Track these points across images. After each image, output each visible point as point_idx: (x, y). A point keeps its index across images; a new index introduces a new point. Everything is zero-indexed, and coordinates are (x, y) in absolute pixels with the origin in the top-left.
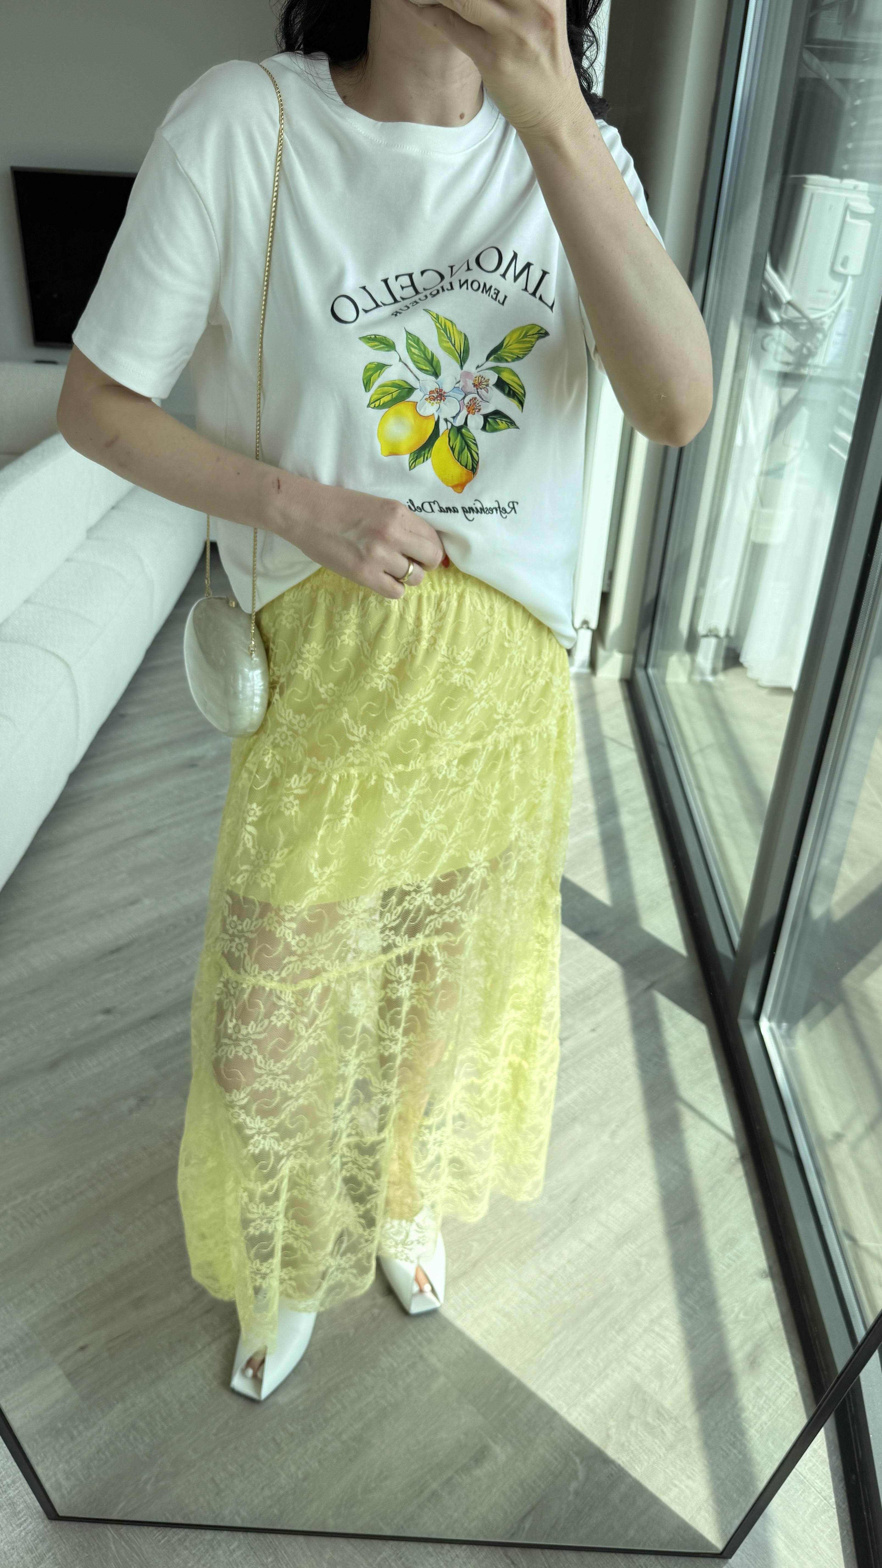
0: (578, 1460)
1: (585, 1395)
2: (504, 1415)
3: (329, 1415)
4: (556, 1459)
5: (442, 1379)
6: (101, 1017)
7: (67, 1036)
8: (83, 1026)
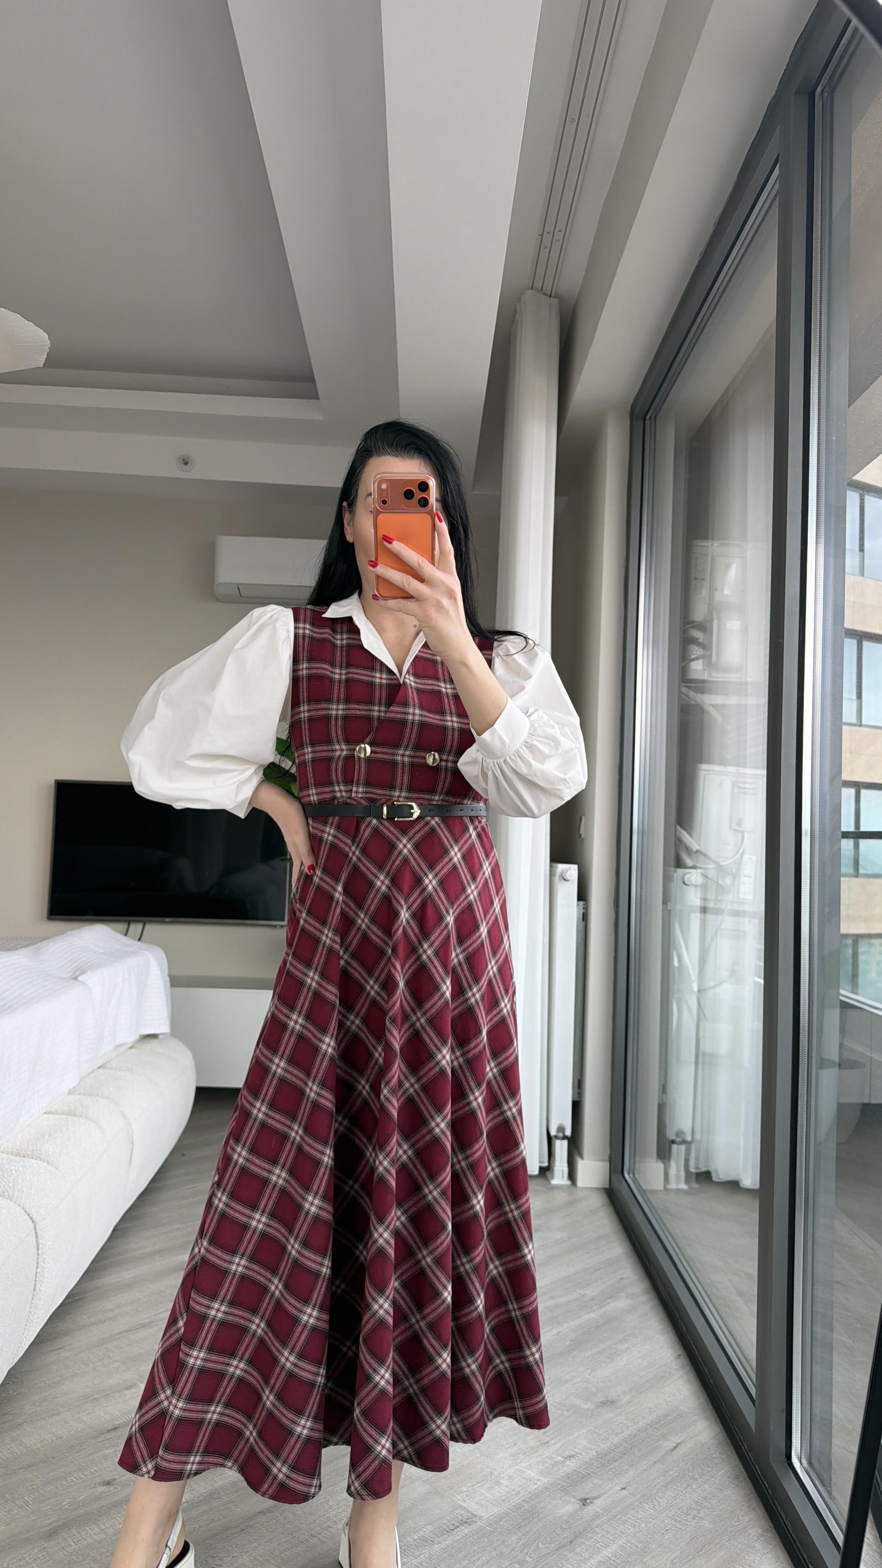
6: (100, 1489)
7: (66, 1507)
8: (82, 1497)
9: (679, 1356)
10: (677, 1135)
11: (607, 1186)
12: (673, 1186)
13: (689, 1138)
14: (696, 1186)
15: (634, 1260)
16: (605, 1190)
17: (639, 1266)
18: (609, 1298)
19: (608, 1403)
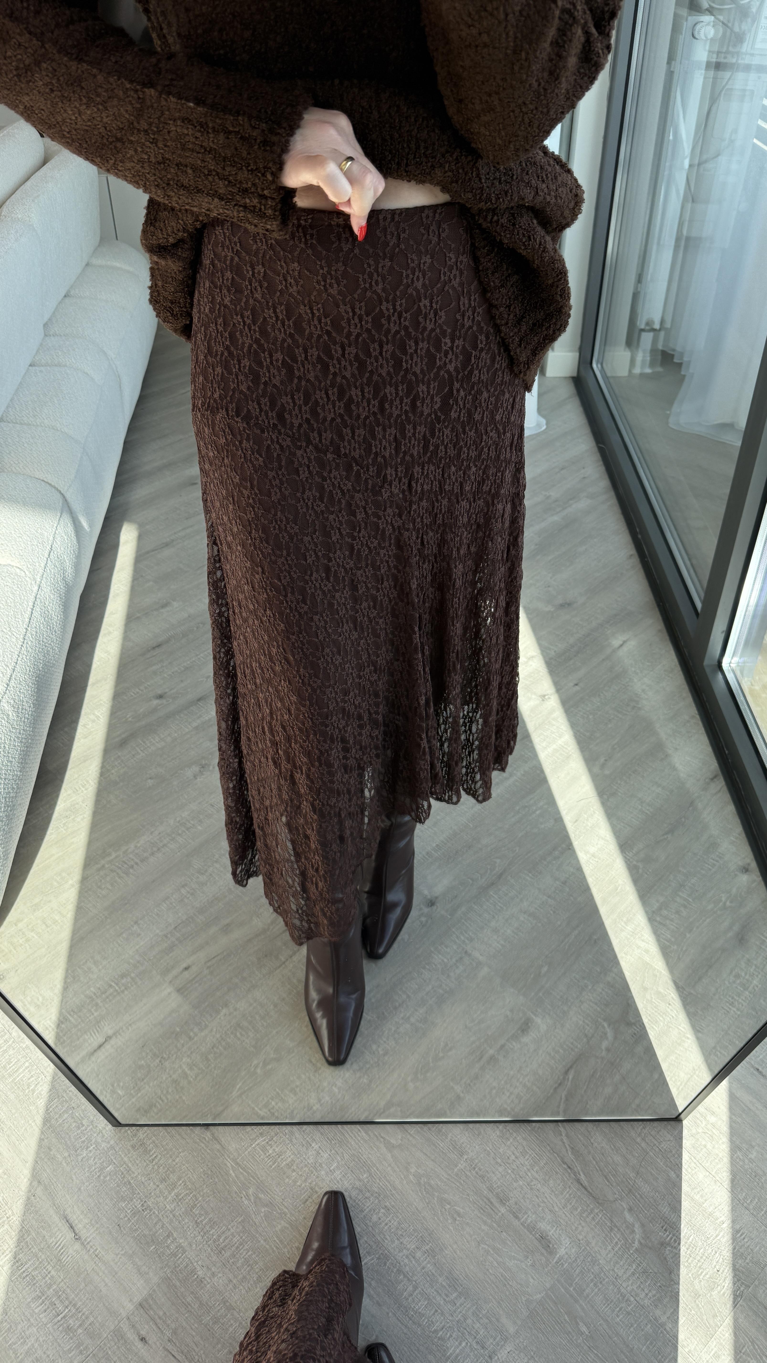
2: (541, 994)
3: (397, 1004)
4: (588, 1025)
5: (486, 970)
6: (156, 702)
7: (130, 719)
8: (141, 710)
9: (631, 555)
10: (647, 324)
11: (575, 374)
12: (637, 370)
13: (657, 326)
14: (659, 369)
15: (597, 456)
16: (573, 378)
17: (601, 463)
18: (571, 499)
19: (567, 605)
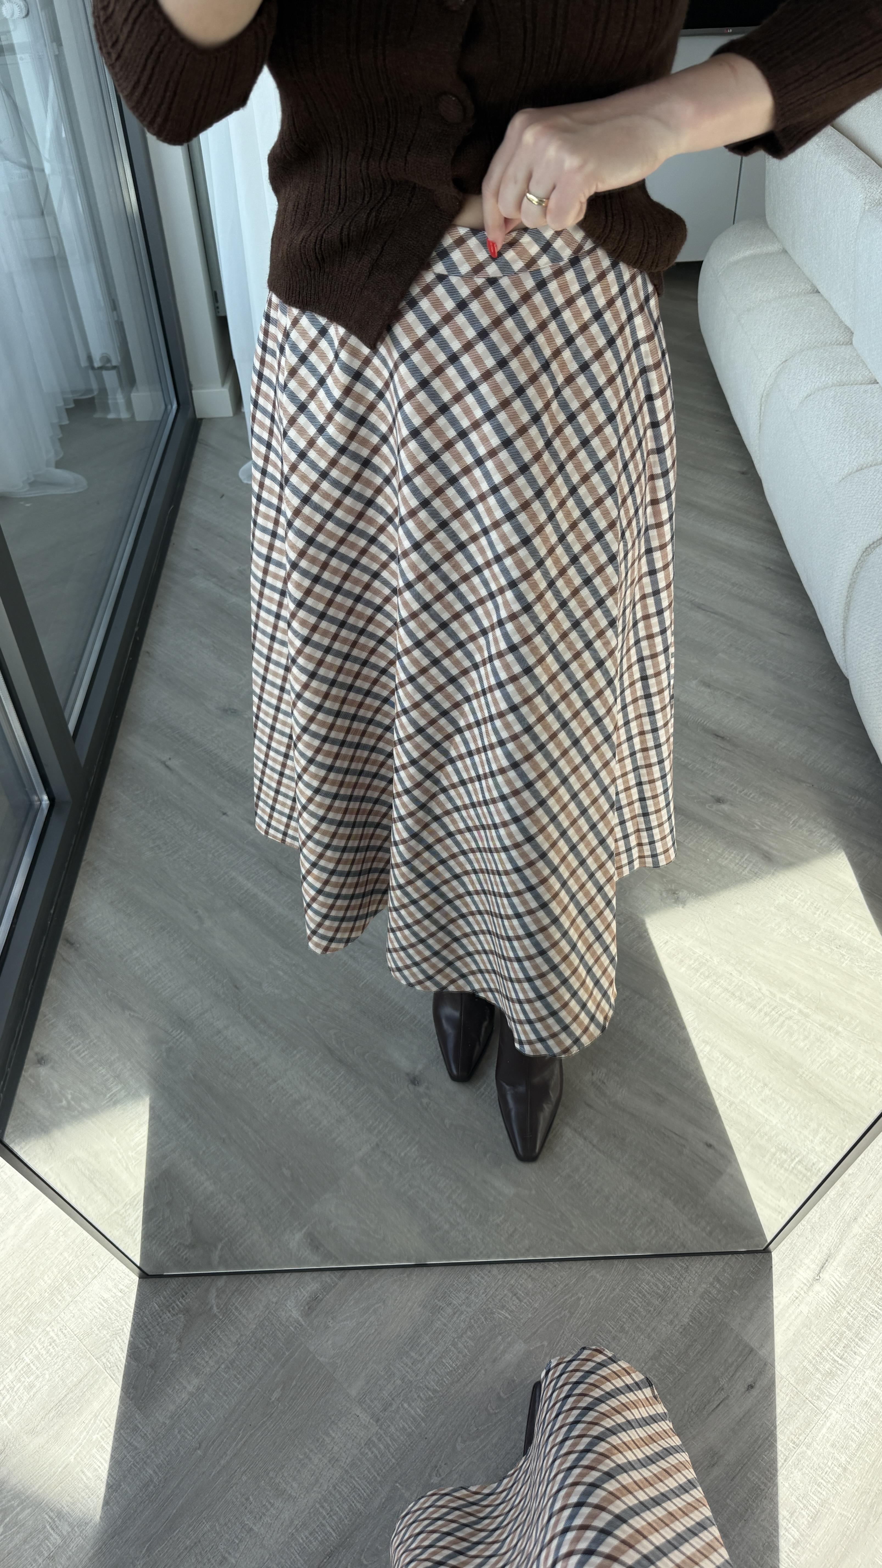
0: (215, 1308)
1: (198, 1389)
2: (287, 1353)
3: (469, 1333)
4: (236, 1308)
5: (353, 1393)
